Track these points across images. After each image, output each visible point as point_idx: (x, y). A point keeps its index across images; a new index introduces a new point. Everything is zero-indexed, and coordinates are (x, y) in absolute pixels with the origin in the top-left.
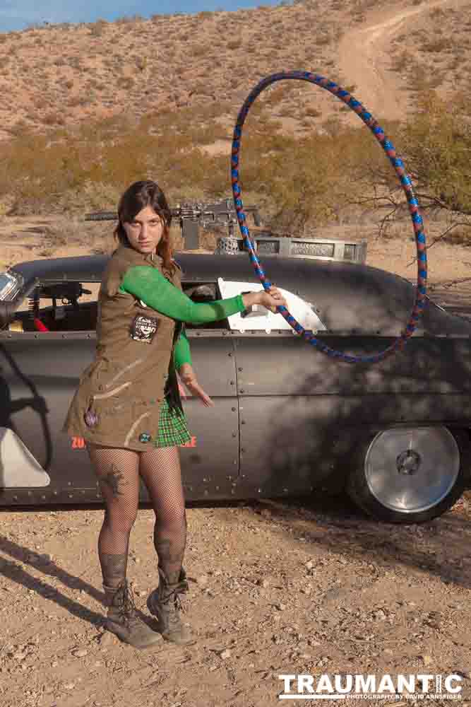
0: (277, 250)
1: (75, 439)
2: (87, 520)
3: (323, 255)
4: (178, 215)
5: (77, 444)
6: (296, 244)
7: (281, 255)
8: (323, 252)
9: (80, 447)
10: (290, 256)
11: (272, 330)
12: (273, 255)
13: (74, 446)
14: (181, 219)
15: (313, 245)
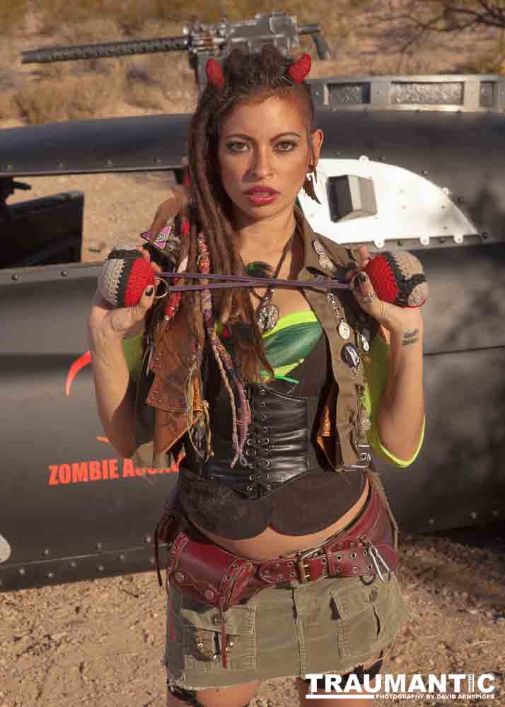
0: (366, 98)
1: (53, 468)
2: (77, 609)
3: (445, 103)
4: (186, 48)
5: (57, 478)
6: (398, 87)
7: (373, 106)
8: (445, 97)
9: (63, 481)
10: (390, 107)
11: (387, 241)
12: (360, 107)
13: (53, 481)
14: (191, 53)
15: (427, 87)
